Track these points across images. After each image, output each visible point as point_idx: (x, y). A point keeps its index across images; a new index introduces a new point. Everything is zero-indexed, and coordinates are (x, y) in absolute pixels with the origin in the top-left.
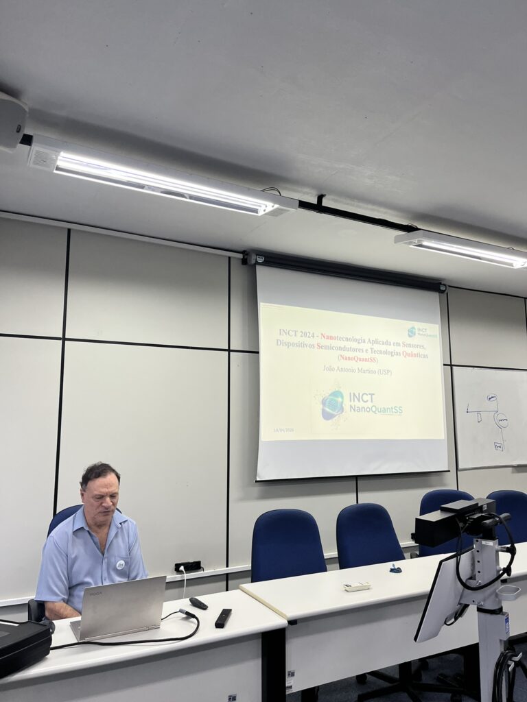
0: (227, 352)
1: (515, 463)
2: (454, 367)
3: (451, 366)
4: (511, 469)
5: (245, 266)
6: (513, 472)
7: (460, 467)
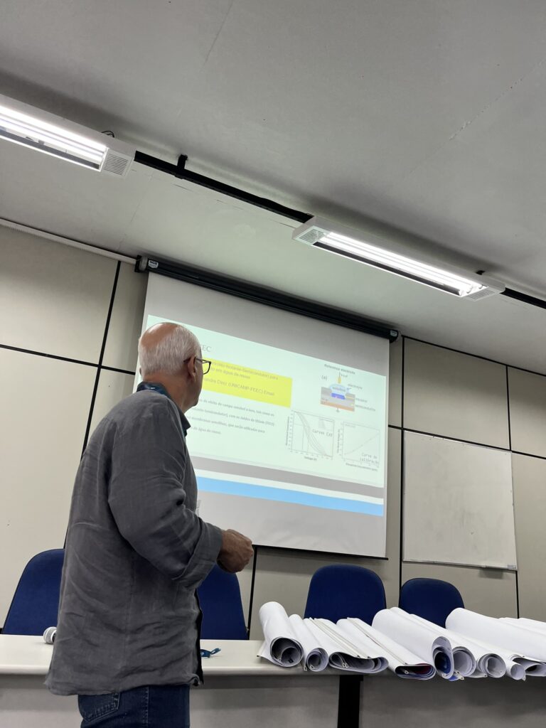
0: (97, 368)
1: (483, 564)
2: (405, 431)
3: (403, 429)
4: (477, 571)
5: (137, 274)
6: (481, 576)
7: (406, 558)
